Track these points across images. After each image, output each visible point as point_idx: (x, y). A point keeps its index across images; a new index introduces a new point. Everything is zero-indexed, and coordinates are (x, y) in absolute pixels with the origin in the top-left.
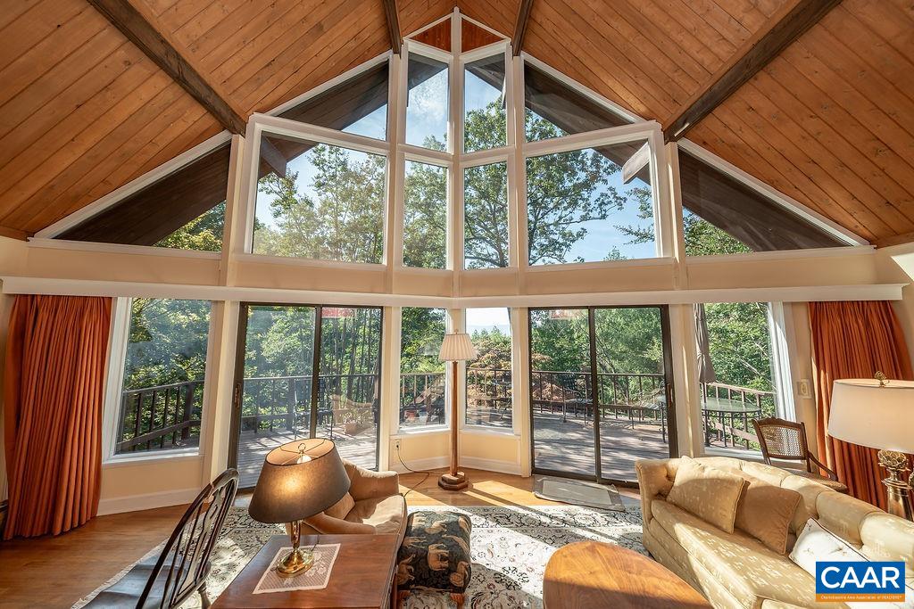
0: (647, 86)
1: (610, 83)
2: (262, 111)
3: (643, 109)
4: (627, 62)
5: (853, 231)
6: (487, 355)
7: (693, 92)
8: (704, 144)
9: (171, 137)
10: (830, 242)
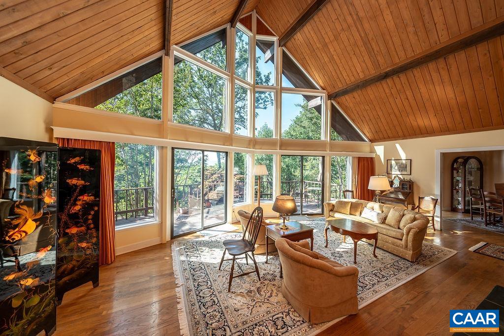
0: (327, 79)
1: (315, 72)
2: (176, 44)
3: (322, 85)
4: (322, 68)
5: (367, 137)
6: (214, 176)
7: (340, 87)
8: (338, 103)
9: (140, 53)
10: (364, 140)
